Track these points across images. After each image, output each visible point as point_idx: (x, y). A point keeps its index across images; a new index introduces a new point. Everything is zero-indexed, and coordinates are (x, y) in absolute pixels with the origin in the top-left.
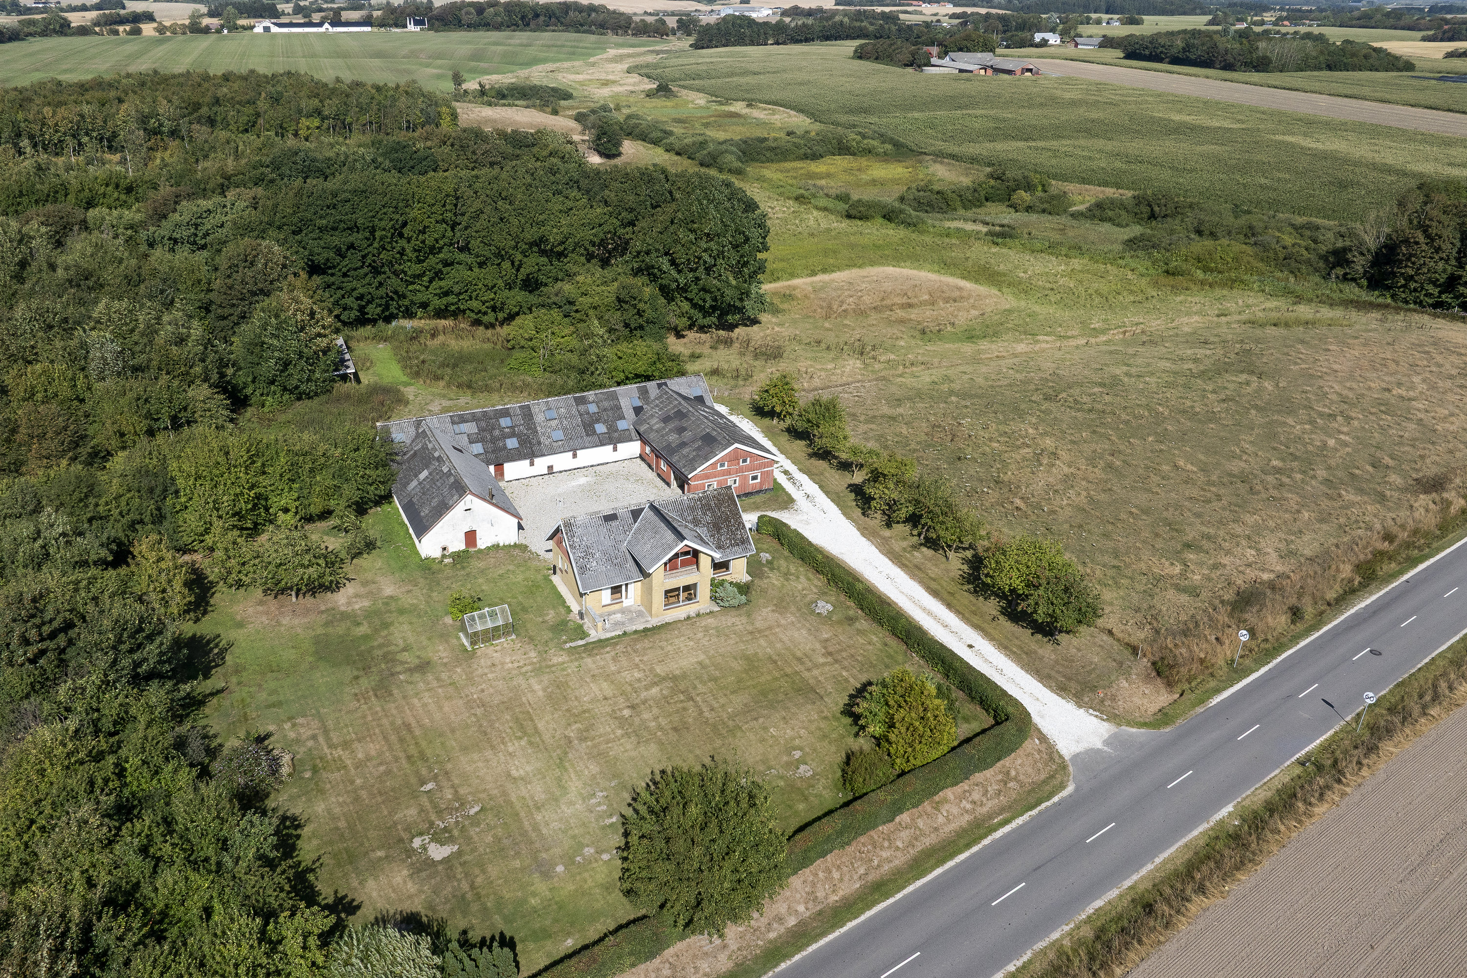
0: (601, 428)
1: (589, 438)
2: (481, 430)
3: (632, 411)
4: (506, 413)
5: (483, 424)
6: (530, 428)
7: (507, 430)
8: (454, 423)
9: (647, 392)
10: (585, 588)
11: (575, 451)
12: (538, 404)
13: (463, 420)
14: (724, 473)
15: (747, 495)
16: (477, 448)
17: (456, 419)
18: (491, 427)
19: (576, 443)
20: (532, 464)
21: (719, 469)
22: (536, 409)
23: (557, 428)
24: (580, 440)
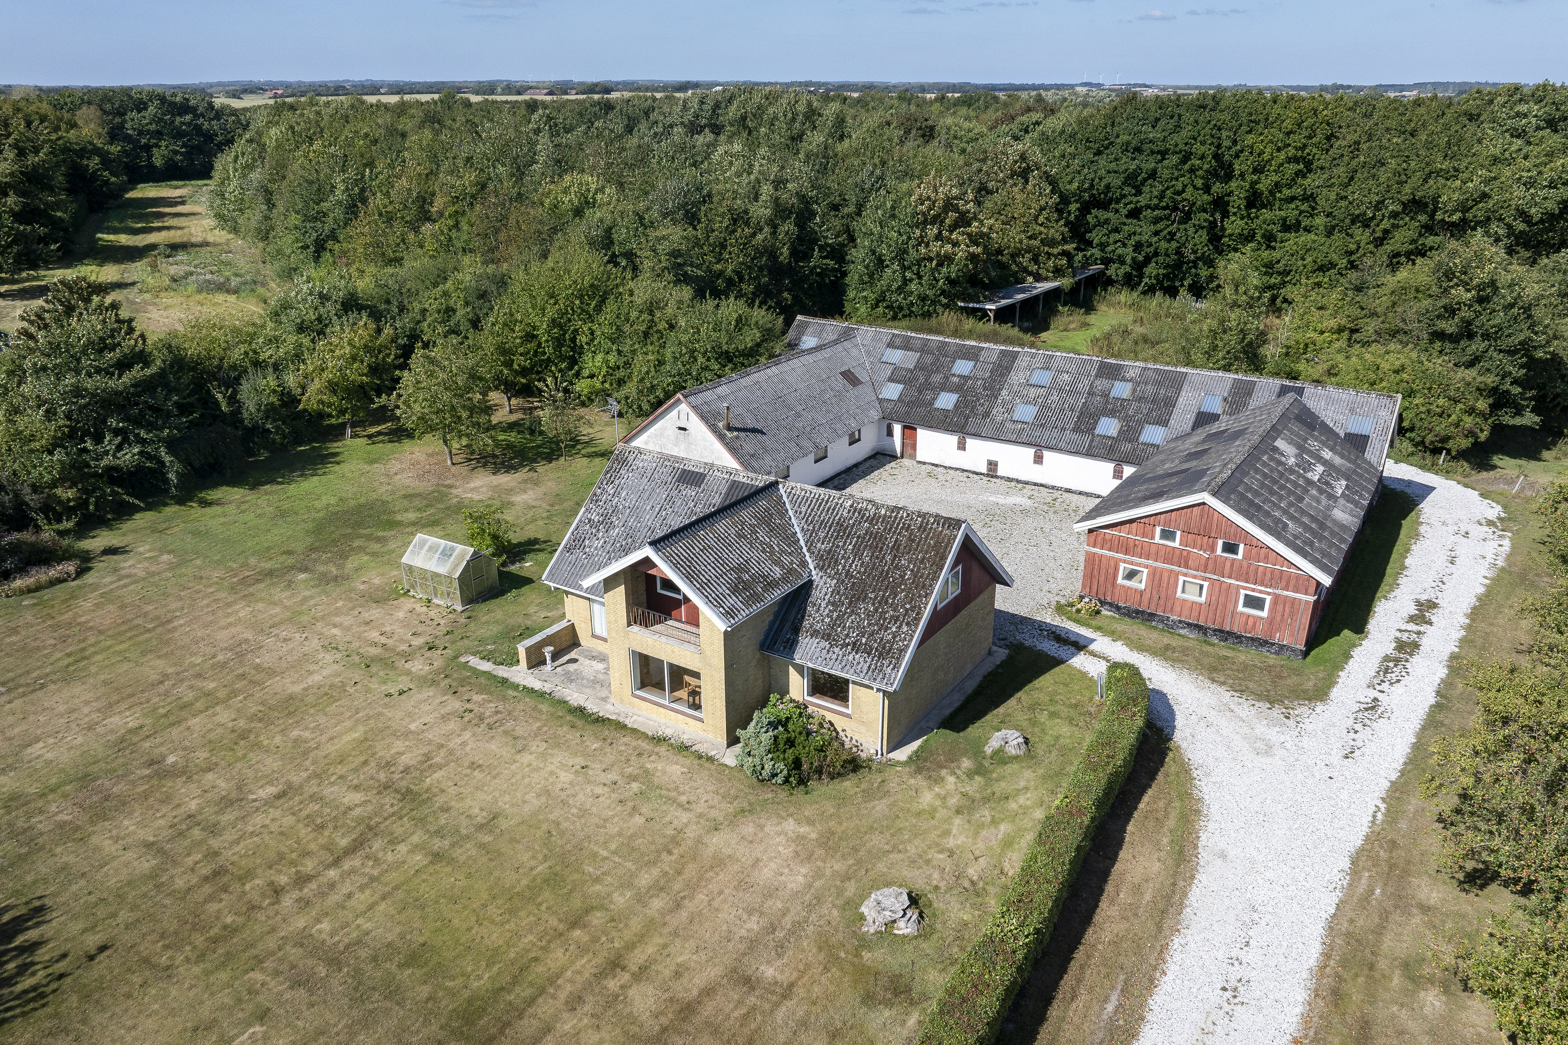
0: (1109, 427)
1: (1075, 436)
2: (919, 366)
3: (1190, 418)
4: (972, 355)
5: (929, 359)
6: (991, 388)
7: (956, 379)
8: (891, 345)
9: (1249, 394)
10: (551, 577)
11: (1040, 448)
12: (1033, 356)
13: (906, 345)
14: (1170, 556)
15: (1225, 635)
16: (893, 391)
17: (898, 341)
18: (936, 368)
19: (1046, 435)
20: (962, 446)
21: (1157, 539)
22: (1022, 362)
23: (1034, 402)
24: (1055, 433)
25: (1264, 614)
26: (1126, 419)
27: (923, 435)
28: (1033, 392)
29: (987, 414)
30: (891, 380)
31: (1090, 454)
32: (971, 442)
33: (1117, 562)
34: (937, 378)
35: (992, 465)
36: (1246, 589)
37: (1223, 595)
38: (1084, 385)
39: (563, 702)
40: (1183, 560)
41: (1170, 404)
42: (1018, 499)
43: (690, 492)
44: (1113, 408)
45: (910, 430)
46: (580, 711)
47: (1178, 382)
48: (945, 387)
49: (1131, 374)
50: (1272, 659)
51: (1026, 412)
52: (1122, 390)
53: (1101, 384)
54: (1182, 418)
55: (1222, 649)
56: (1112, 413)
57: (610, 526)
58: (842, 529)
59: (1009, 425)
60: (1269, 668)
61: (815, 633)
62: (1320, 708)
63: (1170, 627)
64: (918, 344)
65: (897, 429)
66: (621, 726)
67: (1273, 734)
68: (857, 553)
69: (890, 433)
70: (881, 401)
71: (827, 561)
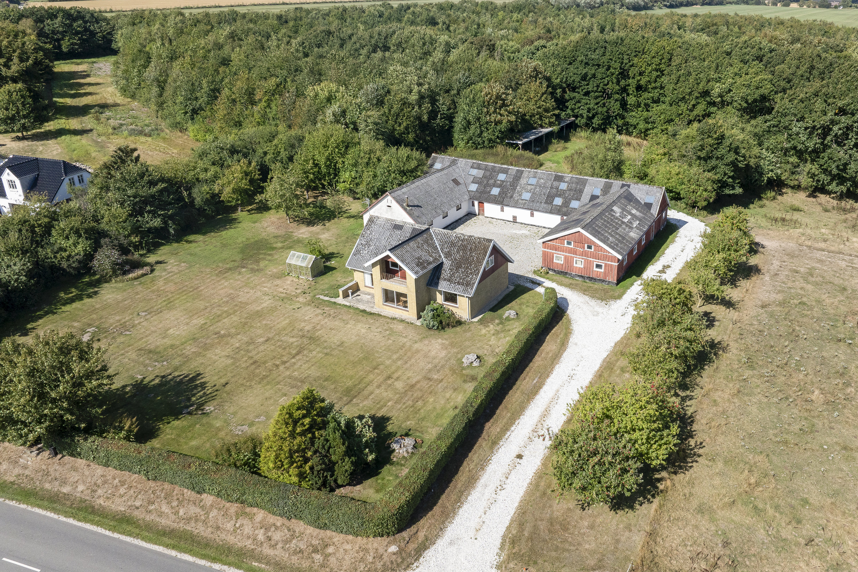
1: (545, 205)
4: (505, 171)
6: (513, 186)
7: (499, 182)
8: (472, 167)
9: (610, 187)
10: (349, 264)
11: (533, 211)
12: (529, 172)
13: (479, 167)
14: (570, 251)
15: (591, 279)
16: (474, 187)
17: (475, 166)
18: (491, 177)
19: (535, 205)
20: (502, 210)
21: (566, 245)
22: (525, 175)
23: (530, 191)
24: (538, 204)
25: (602, 270)
26: (565, 198)
27: (486, 205)
28: (529, 187)
29: (511, 197)
30: (473, 182)
31: (551, 212)
32: (506, 208)
33: (553, 254)
34: (491, 182)
35: (515, 218)
36: (596, 262)
37: (588, 264)
38: (549, 184)
39: (357, 309)
40: (575, 253)
41: (581, 191)
42: (524, 231)
43: (398, 232)
44: (560, 194)
45: (481, 203)
46: (364, 311)
47: (584, 183)
48: (494, 185)
49: (567, 179)
50: (606, 286)
51: (527, 196)
52: (563, 186)
53: (556, 184)
54: (586, 197)
55: (589, 284)
56: (559, 196)
57: (369, 246)
58: (453, 244)
59: (520, 201)
60: (604, 290)
61: (445, 280)
62: (618, 301)
63: (573, 277)
64: (484, 167)
65: (476, 203)
66: (379, 315)
67: (600, 310)
68: (458, 252)
69: (473, 205)
70: (469, 191)
71: (448, 255)
